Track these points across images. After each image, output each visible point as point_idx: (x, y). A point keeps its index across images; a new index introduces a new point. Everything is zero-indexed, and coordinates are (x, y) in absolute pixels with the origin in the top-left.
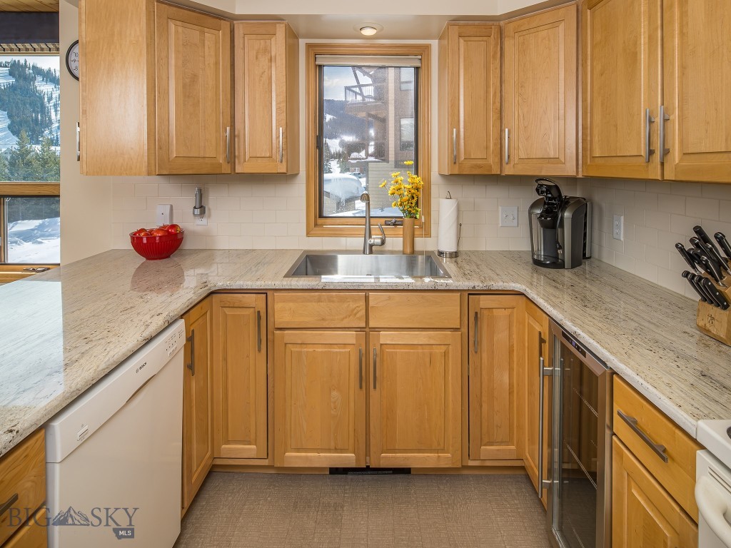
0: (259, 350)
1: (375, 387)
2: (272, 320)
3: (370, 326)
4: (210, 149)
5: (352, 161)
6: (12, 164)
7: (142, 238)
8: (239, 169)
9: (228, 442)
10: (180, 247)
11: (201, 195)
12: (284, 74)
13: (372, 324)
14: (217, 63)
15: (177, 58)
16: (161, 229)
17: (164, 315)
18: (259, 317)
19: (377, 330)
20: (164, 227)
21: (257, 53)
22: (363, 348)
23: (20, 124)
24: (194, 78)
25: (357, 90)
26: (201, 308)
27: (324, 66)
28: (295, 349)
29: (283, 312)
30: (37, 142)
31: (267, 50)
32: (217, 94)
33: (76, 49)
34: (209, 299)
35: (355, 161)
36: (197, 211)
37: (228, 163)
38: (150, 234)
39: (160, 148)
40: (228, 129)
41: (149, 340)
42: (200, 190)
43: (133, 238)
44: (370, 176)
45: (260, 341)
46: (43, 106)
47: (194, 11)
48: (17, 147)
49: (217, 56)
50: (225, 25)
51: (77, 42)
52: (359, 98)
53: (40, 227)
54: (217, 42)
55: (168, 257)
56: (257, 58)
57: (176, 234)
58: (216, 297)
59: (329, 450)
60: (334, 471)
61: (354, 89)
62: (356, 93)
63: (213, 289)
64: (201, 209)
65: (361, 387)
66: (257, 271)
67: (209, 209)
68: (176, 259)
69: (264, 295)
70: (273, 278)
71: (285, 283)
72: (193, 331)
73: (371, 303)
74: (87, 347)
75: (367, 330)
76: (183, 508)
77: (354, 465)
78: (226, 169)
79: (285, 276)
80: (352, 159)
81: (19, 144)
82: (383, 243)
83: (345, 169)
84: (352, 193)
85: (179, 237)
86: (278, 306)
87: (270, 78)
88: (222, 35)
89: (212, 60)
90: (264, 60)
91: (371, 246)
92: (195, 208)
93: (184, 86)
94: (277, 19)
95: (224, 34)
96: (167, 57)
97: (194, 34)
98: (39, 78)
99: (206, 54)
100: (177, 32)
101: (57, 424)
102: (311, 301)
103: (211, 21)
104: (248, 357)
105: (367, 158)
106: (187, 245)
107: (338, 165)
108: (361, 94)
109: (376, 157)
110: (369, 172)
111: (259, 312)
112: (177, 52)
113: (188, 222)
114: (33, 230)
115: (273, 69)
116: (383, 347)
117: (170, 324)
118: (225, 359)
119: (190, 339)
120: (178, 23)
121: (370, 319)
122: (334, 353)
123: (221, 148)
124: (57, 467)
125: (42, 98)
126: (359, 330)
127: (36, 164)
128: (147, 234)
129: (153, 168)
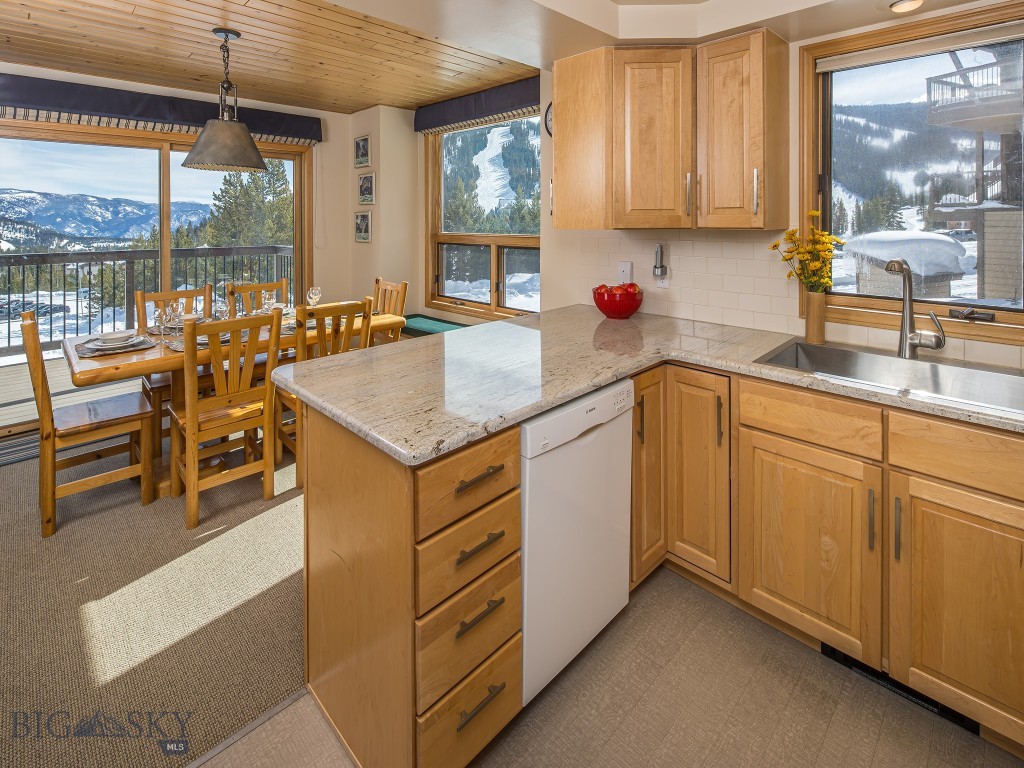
0: (720, 444)
1: (898, 557)
2: (737, 412)
3: (890, 462)
4: (668, 201)
5: (944, 210)
6: (512, 218)
7: (603, 294)
8: (701, 223)
9: (683, 540)
10: (640, 310)
11: (662, 254)
12: (761, 97)
13: (893, 459)
14: (676, 101)
15: (633, 104)
16: (619, 287)
17: (613, 369)
18: (720, 405)
19: (904, 471)
20: (624, 285)
21: (725, 78)
22: (878, 490)
23: (517, 180)
24: (651, 122)
25: (957, 80)
26: (654, 376)
27: (832, 72)
28: (768, 458)
29: (752, 406)
30: (530, 197)
31: (736, 72)
32: (676, 135)
33: (552, 109)
34: (662, 367)
35: (951, 210)
36: (658, 271)
37: (688, 215)
38: (610, 291)
39: (617, 201)
40: (689, 175)
41: (599, 389)
42: (662, 247)
43: (594, 293)
44: (987, 236)
45: (720, 434)
46: (534, 161)
47: (652, 48)
48: (514, 201)
49: (676, 91)
50: (686, 54)
51: (551, 104)
52: (962, 94)
53: (531, 281)
54: (675, 76)
55: (628, 318)
56: (724, 84)
57: (634, 294)
58: (670, 369)
59: (818, 615)
60: (829, 652)
61: (949, 80)
62: (954, 87)
63: (666, 358)
64: (662, 269)
65: (871, 547)
66: (721, 348)
67: (671, 270)
68: (634, 321)
69: (727, 379)
70: (739, 361)
71: (753, 369)
72: (643, 397)
73: (892, 427)
74: (551, 378)
75: (885, 466)
76: (631, 581)
77: (859, 657)
78: (686, 223)
79: (755, 362)
80: (944, 206)
81: (516, 199)
82: (939, 343)
83: (934, 222)
84: (944, 266)
85: (638, 297)
86: (744, 397)
87: (741, 107)
88: (683, 67)
89: (671, 98)
90: (733, 86)
91: (914, 347)
92: (655, 267)
93: (641, 133)
94: (752, 28)
95: (684, 66)
96: (624, 105)
97: (651, 73)
98: (531, 132)
99: (664, 91)
100: (633, 76)
101: (528, 427)
102: (791, 401)
103: (669, 53)
104: (706, 448)
105: (980, 202)
106: (646, 308)
107: (921, 217)
108: (968, 86)
109: (1004, 201)
110: (986, 229)
111: (719, 398)
112: (633, 97)
113: (647, 283)
114: (525, 283)
115: (746, 94)
116: (914, 500)
117: (619, 381)
118: (680, 443)
119: (640, 404)
120: (636, 65)
121: (890, 450)
122: (825, 481)
123: (681, 198)
124: (528, 461)
125: (533, 152)
126: (871, 462)
127: (528, 218)
128: (607, 291)
129: (610, 222)
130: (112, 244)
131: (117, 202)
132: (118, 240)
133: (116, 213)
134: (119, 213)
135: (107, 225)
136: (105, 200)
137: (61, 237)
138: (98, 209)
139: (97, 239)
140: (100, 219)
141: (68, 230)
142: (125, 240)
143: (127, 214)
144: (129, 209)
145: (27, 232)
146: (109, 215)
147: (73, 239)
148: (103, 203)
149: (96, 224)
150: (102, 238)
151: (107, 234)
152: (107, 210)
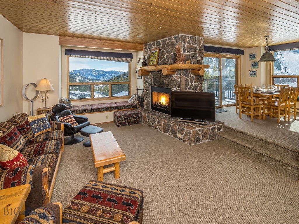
130: (98, 81)
131: (99, 71)
132: (99, 80)
133: (98, 73)
134: (99, 73)
135: (96, 76)
136: (96, 70)
137: (88, 79)
138: (95, 72)
139: (95, 80)
140: (95, 75)
141: (89, 77)
142: (100, 80)
143: (101, 74)
144: (101, 72)
145: (81, 78)
146: (97, 74)
147: (90, 80)
148: (96, 71)
149: (94, 76)
150: (96, 80)
151: (96, 79)
152: (97, 73)
